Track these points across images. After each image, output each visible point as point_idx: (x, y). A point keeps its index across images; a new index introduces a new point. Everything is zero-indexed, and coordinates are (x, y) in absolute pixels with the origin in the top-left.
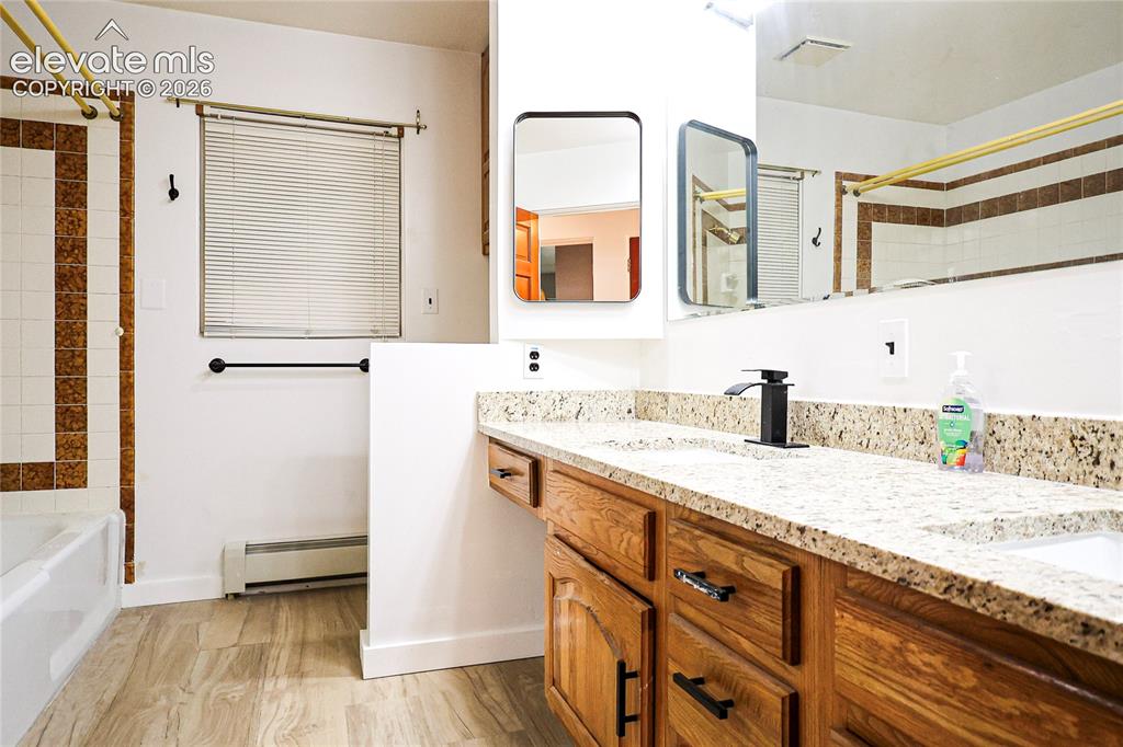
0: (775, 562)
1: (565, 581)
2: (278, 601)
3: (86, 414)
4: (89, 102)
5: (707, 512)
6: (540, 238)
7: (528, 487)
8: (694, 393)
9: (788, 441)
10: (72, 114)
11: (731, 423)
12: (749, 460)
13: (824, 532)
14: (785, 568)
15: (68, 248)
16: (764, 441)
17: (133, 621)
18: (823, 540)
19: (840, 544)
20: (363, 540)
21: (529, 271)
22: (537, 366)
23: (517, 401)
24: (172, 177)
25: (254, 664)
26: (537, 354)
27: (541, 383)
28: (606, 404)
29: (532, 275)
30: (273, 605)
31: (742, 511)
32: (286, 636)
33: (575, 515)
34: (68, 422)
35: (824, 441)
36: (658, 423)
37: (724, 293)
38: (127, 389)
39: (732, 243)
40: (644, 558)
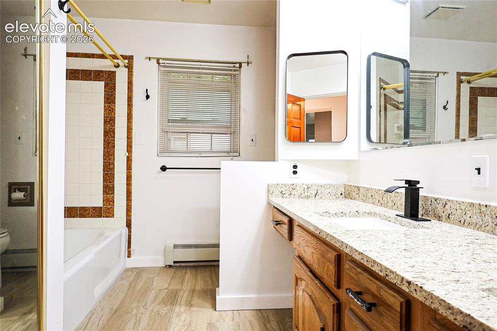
0: (397, 295)
1: (301, 280)
2: (186, 270)
3: (114, 188)
4: (116, 61)
5: (362, 261)
6: (305, 110)
7: (287, 231)
8: (372, 187)
9: (420, 216)
10: (109, 66)
11: (391, 204)
12: (398, 226)
13: (421, 287)
14: (402, 300)
15: (108, 121)
16: (406, 216)
17: (130, 273)
18: (420, 291)
19: (430, 296)
20: (217, 246)
21: (300, 125)
22: (296, 172)
23: (286, 188)
24: (147, 90)
25: (172, 298)
26: (297, 166)
27: (297, 180)
28: (330, 190)
29: (302, 127)
30: (184, 271)
31: (379, 265)
32: (187, 286)
33: (306, 248)
34: (107, 190)
35: (439, 218)
36: (355, 201)
37: (396, 134)
38: (129, 178)
39: (400, 109)
40: (335, 277)
